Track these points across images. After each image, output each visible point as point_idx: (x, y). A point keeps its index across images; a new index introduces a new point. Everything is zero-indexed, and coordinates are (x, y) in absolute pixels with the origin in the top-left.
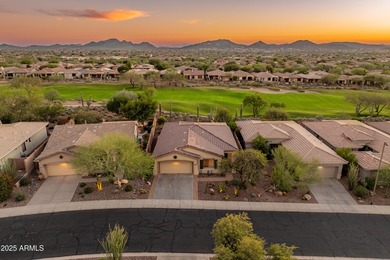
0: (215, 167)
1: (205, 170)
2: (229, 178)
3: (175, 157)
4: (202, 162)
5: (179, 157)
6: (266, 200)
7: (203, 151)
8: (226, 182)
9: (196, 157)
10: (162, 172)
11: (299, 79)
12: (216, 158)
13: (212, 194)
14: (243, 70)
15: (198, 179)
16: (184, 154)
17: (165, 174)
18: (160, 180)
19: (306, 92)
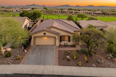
0: (69, 41)
1: (63, 43)
2: (78, 48)
3: (45, 34)
4: (61, 37)
5: (47, 34)
6: (109, 66)
7: (62, 30)
8: (77, 51)
9: (58, 34)
10: (36, 44)
11: (94, 13)
12: (69, 35)
13: (68, 60)
14: (74, 10)
15: (59, 49)
16: (50, 32)
17: (38, 45)
18: (34, 49)
19: (97, 17)
